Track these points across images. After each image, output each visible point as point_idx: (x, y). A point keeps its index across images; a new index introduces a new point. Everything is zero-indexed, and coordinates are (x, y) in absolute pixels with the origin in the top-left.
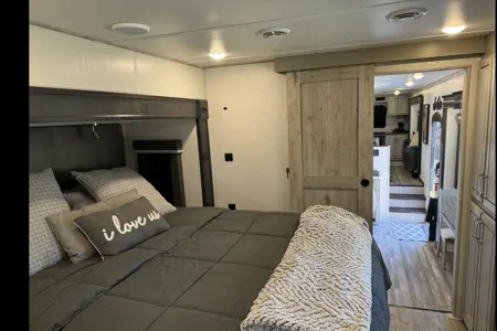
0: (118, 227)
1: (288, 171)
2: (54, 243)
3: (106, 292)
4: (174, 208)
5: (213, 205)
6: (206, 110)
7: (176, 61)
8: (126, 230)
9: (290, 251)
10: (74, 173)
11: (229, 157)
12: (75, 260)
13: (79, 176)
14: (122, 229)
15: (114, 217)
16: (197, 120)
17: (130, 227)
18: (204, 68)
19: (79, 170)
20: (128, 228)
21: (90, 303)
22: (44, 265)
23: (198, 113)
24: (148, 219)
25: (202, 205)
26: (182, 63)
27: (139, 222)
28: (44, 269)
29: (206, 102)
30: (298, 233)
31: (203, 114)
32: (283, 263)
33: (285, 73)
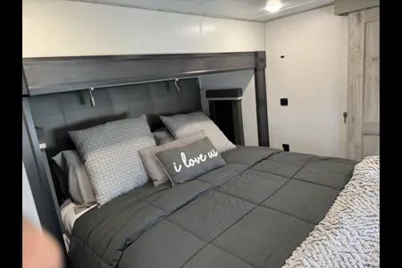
0: (185, 161)
1: (345, 115)
2: (143, 170)
3: (166, 217)
4: (234, 146)
5: (268, 145)
6: (264, 60)
7: (236, 19)
8: (190, 164)
9: (336, 207)
10: (162, 117)
11: (284, 102)
12: (156, 184)
13: (165, 119)
14: (188, 164)
15: (182, 154)
16: (256, 70)
17: (194, 162)
18: (264, 22)
19: (165, 115)
20: (192, 162)
21: (154, 225)
22: (136, 185)
23: (256, 64)
24: (208, 156)
25: (257, 145)
26: (243, 20)
27: (201, 158)
28: (136, 189)
29: (264, 53)
30: (349, 187)
31: (261, 65)
32: (325, 222)
33: (346, 14)
